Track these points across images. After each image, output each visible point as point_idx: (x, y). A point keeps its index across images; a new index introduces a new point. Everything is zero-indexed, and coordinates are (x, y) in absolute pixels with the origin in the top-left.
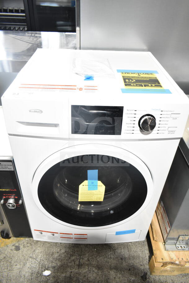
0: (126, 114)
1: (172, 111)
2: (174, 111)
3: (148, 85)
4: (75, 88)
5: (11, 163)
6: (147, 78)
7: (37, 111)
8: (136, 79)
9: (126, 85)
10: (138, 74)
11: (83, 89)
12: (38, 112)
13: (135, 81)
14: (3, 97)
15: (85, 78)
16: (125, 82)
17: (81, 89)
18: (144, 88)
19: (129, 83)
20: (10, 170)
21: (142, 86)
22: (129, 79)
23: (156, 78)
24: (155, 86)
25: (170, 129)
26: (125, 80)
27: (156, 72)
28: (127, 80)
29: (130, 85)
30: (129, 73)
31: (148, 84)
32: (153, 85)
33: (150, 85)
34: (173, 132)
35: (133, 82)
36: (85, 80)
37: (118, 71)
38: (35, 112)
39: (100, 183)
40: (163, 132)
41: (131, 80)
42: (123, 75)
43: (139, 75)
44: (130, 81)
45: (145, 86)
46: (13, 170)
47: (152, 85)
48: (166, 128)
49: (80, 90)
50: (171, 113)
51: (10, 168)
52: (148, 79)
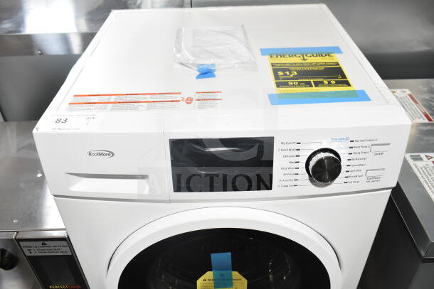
0: (279, 150)
1: (373, 140)
2: (376, 140)
3: (322, 83)
4: (179, 97)
5: (64, 243)
6: (321, 64)
7: (104, 152)
8: (299, 68)
9: (278, 85)
10: (302, 58)
11: (194, 101)
12: (106, 155)
13: (296, 73)
14: (37, 129)
15: (198, 73)
16: (277, 77)
17: (189, 101)
18: (314, 89)
19: (284, 79)
20: (65, 254)
21: (311, 86)
22: (284, 70)
23: (338, 64)
24: (337, 82)
25: (370, 174)
26: (275, 72)
27: (337, 50)
28: (280, 73)
29: (286, 85)
30: (284, 56)
31: (321, 80)
32: (333, 82)
33: (326, 82)
34: (376, 178)
35: (292, 76)
36: (198, 77)
37: (264, 52)
38: (99, 154)
39: (236, 274)
40: (357, 179)
41: (288, 73)
42: (274, 62)
43: (304, 60)
44: (286, 75)
45: (317, 84)
46: (70, 254)
47: (329, 83)
48: (363, 173)
49: (188, 103)
50: (370, 143)
51: (63, 251)
52: (322, 68)
